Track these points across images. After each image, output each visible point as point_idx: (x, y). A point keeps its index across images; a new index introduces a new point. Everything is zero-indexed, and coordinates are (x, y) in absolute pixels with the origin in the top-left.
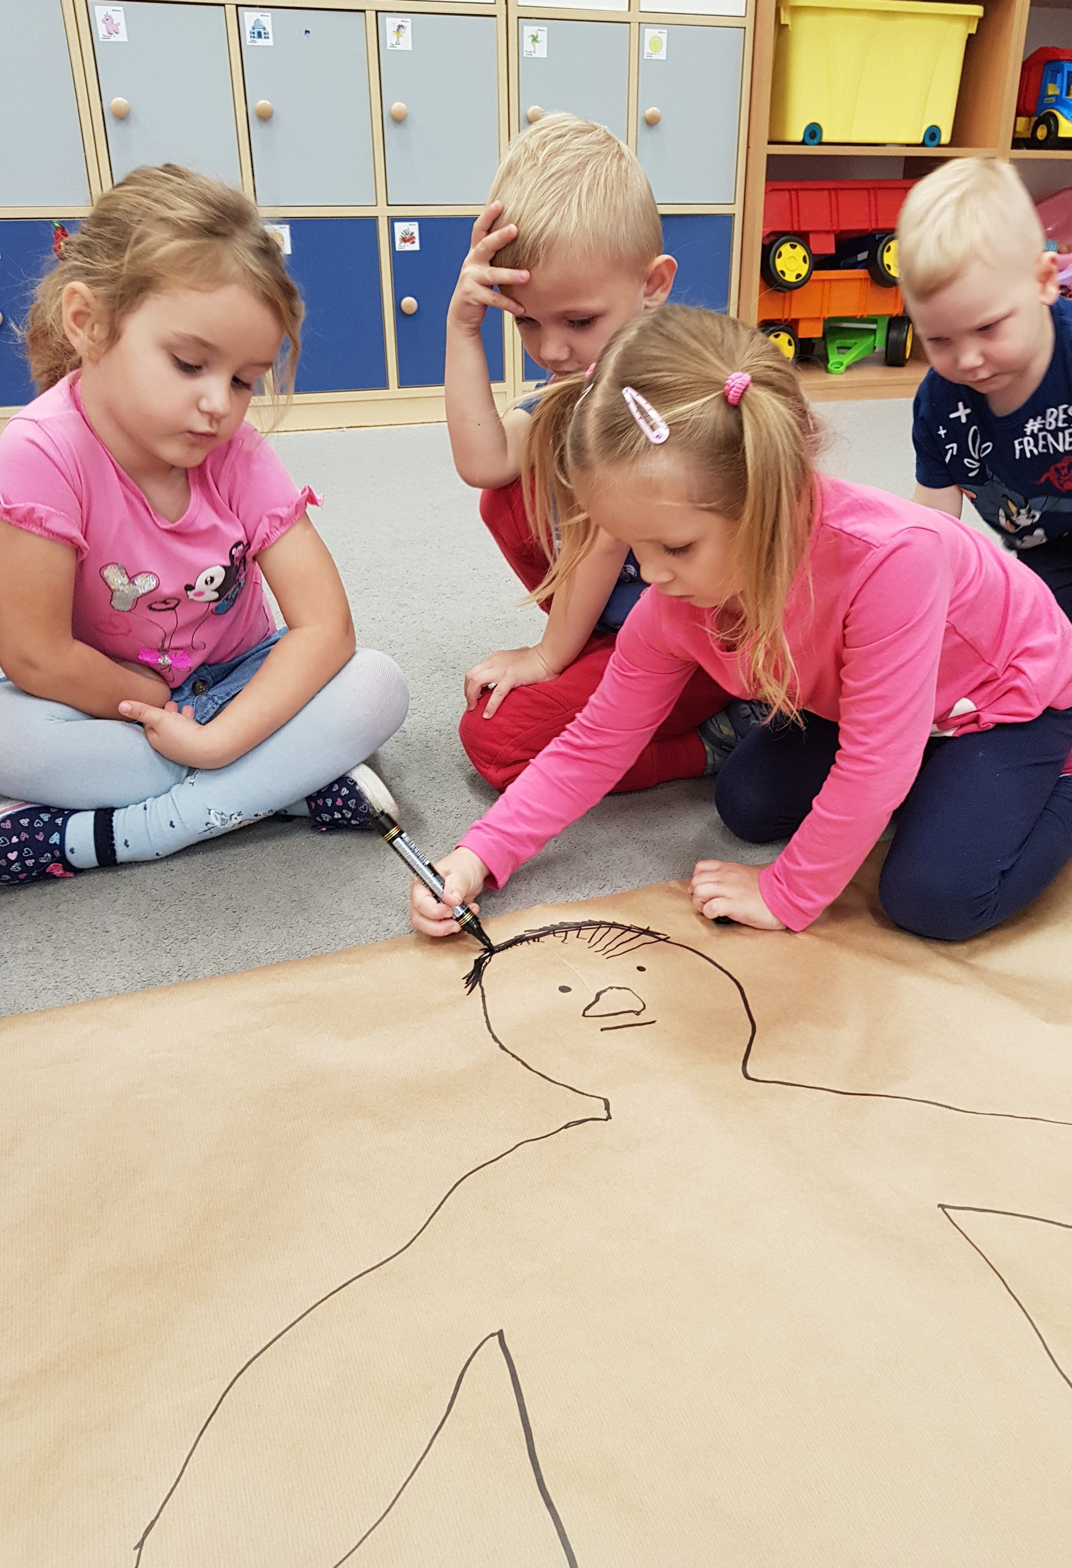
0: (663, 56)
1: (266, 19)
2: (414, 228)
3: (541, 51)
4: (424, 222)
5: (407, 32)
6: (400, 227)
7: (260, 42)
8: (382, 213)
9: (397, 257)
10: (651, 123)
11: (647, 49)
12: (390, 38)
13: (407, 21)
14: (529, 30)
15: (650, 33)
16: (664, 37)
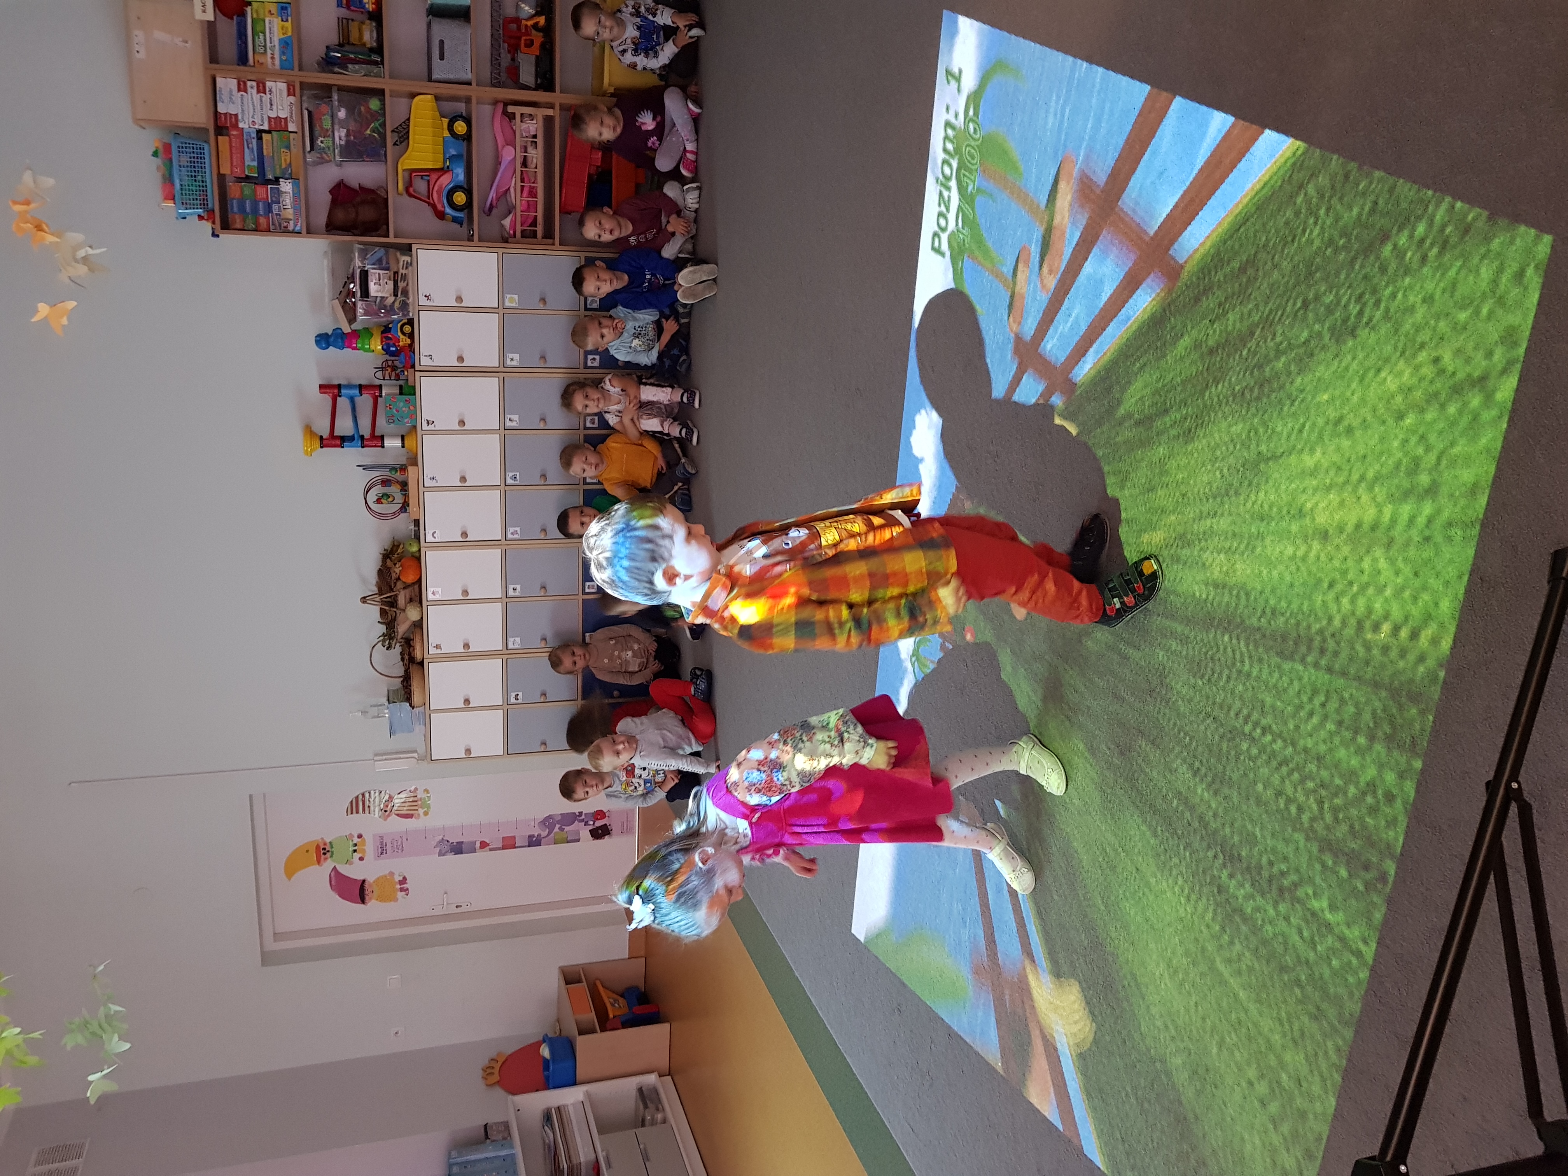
3: (516, 357)
5: (512, 417)
7: (518, 477)
8: (582, 432)
10: (544, 302)
11: (514, 305)
12: (514, 424)
13: (508, 416)
14: (509, 363)
16: (509, 296)
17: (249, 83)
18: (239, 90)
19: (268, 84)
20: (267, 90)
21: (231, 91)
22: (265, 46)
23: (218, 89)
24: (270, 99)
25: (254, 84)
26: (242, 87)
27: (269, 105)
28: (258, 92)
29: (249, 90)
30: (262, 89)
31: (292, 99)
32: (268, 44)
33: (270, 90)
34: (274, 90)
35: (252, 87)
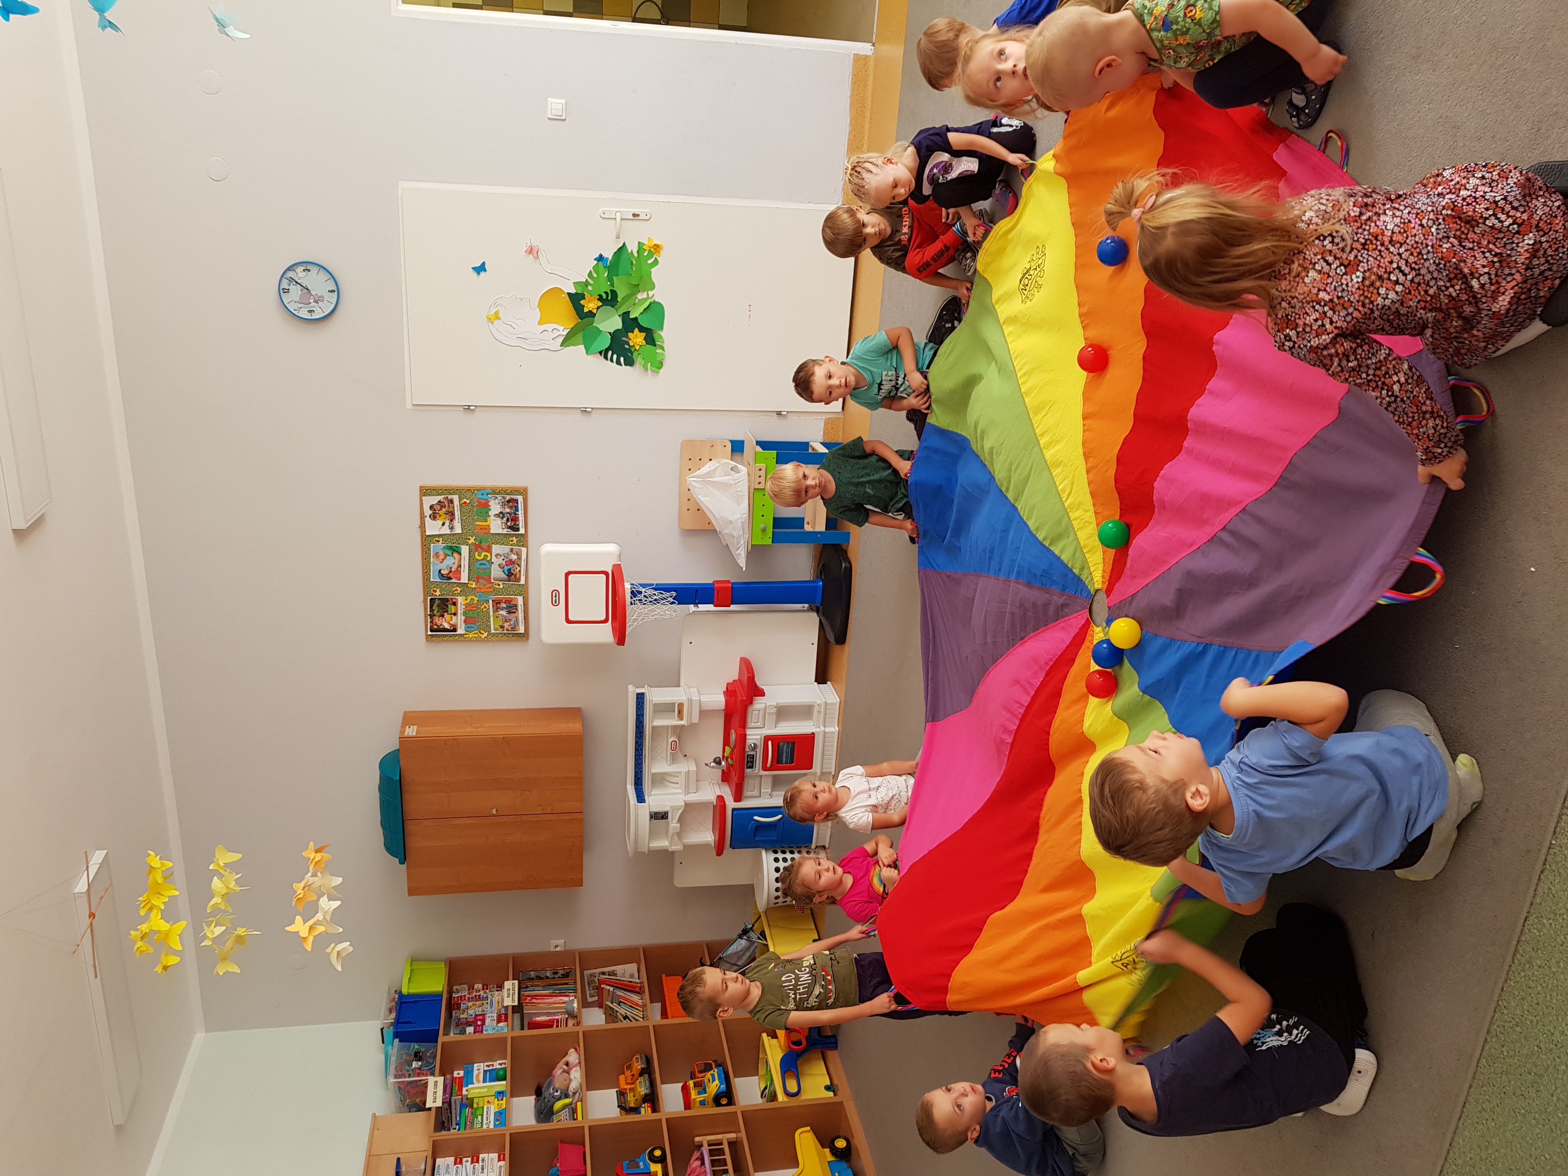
17: (464, 1160)
18: (455, 1164)
19: (481, 1156)
20: (480, 1159)
21: (448, 1165)
22: (482, 1123)
23: (436, 1166)
24: (483, 1166)
25: (470, 1159)
26: (458, 1161)
27: (480, 1170)
28: (472, 1162)
29: (464, 1163)
30: (475, 1159)
31: (502, 1163)
32: (485, 1121)
33: (483, 1160)
34: (486, 1159)
35: (467, 1161)
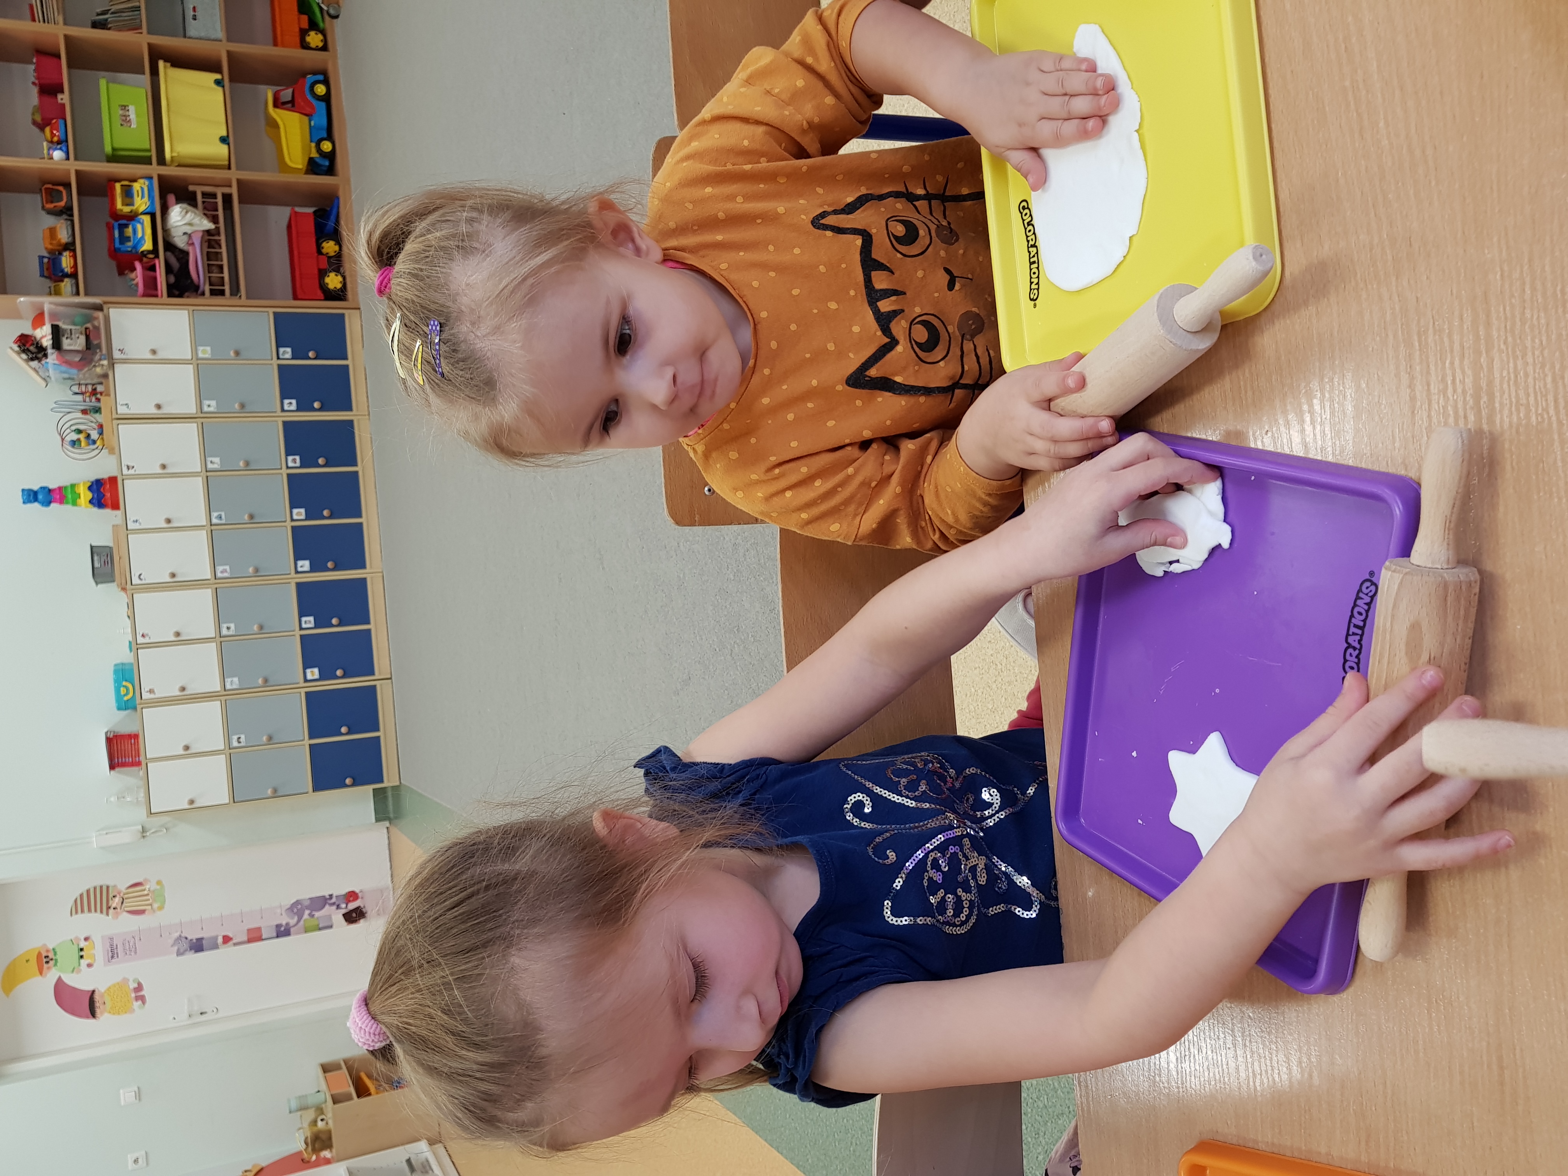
0: (208, 349)
1: (215, 514)
2: (290, 458)
3: (213, 403)
4: (288, 454)
5: (214, 459)
6: (290, 464)
7: (223, 517)
8: (285, 472)
9: (302, 466)
10: (237, 353)
11: (207, 356)
12: (216, 466)
13: (209, 459)
14: (206, 409)
15: (201, 355)
16: (201, 348)
